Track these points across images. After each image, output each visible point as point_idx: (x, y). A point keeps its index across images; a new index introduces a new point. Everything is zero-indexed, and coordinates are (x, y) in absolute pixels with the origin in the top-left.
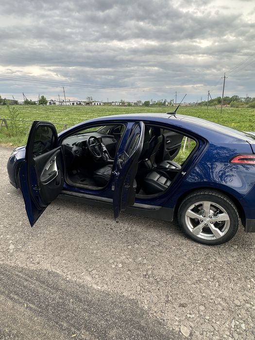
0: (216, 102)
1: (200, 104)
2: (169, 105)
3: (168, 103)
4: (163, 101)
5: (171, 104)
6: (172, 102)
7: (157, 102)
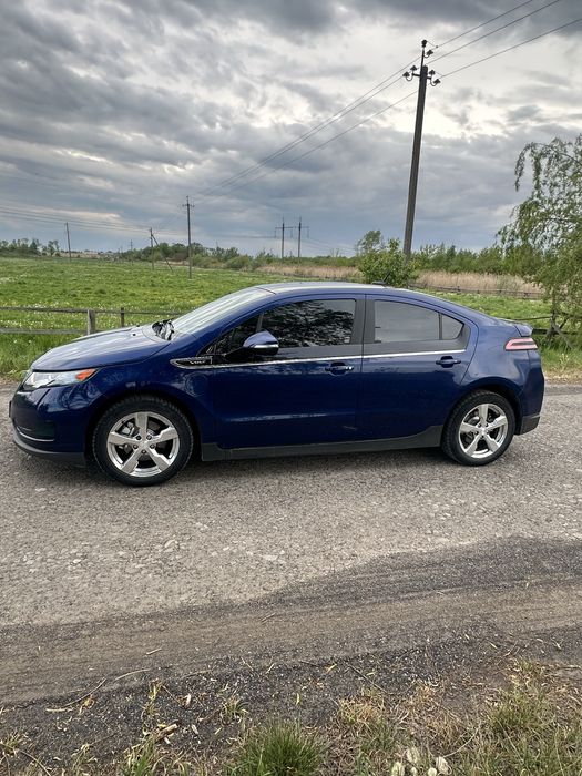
0: (159, 254)
1: (124, 256)
2: (48, 254)
3: (45, 249)
4: (29, 244)
5: (52, 251)
6: (54, 247)
7: (10, 243)
